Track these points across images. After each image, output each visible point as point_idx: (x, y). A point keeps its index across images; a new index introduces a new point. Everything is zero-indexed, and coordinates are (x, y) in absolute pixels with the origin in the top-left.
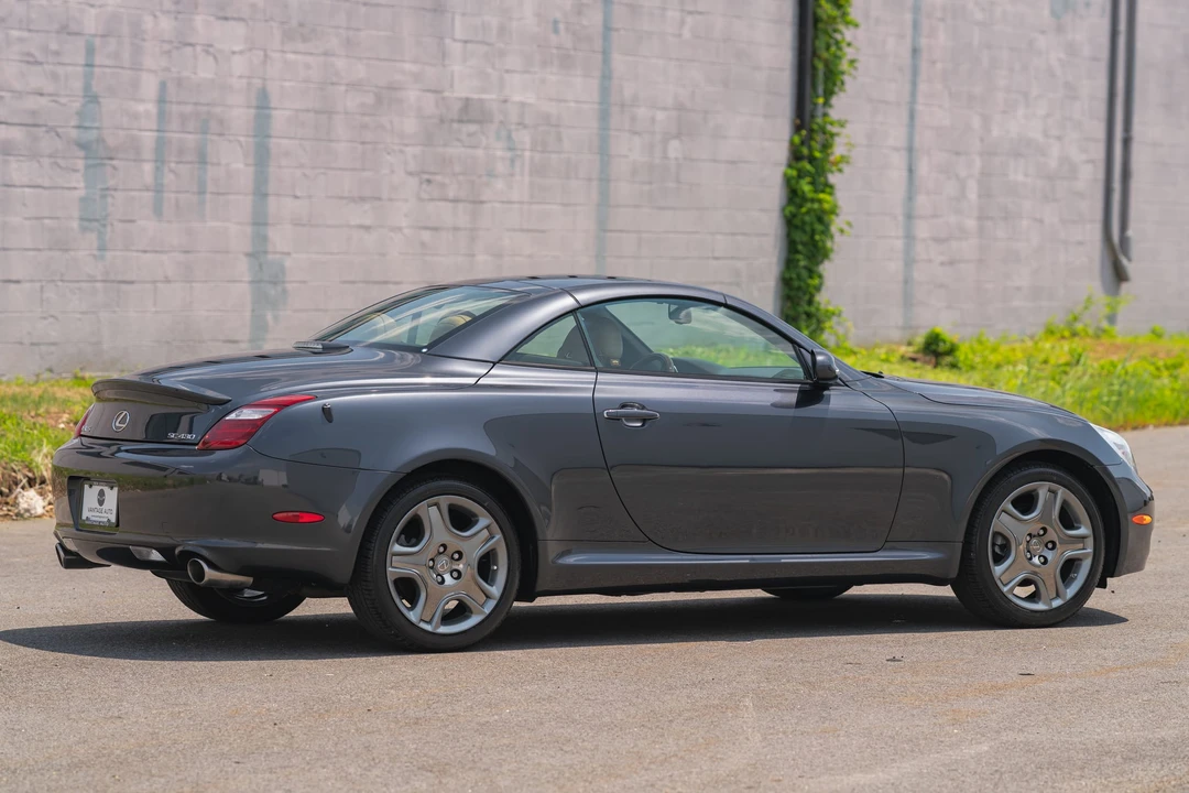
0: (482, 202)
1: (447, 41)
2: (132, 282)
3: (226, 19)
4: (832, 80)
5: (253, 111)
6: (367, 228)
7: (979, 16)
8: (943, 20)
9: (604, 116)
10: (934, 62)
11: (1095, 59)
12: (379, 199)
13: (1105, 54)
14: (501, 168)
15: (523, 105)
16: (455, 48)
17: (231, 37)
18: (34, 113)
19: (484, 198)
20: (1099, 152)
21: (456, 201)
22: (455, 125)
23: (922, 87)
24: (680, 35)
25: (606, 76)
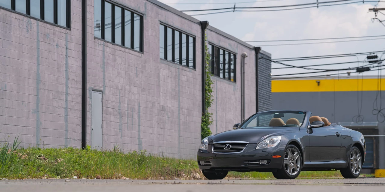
0: (165, 129)
1: (160, 93)
2: (125, 144)
3: (135, 86)
4: (209, 104)
5: (138, 107)
6: (151, 133)
7: (224, 91)
8: (220, 91)
9: (179, 110)
10: (219, 101)
11: (239, 101)
12: (153, 127)
14: (167, 122)
15: (169, 107)
16: (161, 94)
17: (135, 90)
18: (114, 106)
19: (165, 128)
21: (162, 128)
22: (161, 111)
23: (218, 106)
24: (188, 93)
25: (179, 102)
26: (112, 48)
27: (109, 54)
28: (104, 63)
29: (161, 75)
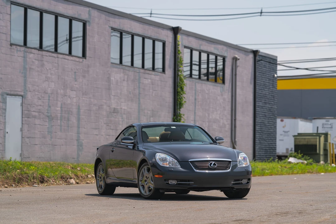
0: (117, 130)
1: (111, 96)
2: (56, 145)
3: (72, 90)
4: (181, 105)
5: (77, 110)
6: (97, 135)
7: (207, 92)
8: (200, 93)
9: (139, 112)
10: (199, 102)
11: (229, 102)
12: (99, 129)
13: (230, 100)
14: (121, 123)
15: (124, 109)
16: (112, 97)
17: (73, 94)
18: (39, 110)
19: (118, 129)
20: (229, 122)
21: (113, 130)
22: (113, 114)
23: (197, 107)
24: (152, 95)
25: (139, 104)
26: (38, 54)
27: (34, 60)
28: (25, 68)
29: (112, 78)
